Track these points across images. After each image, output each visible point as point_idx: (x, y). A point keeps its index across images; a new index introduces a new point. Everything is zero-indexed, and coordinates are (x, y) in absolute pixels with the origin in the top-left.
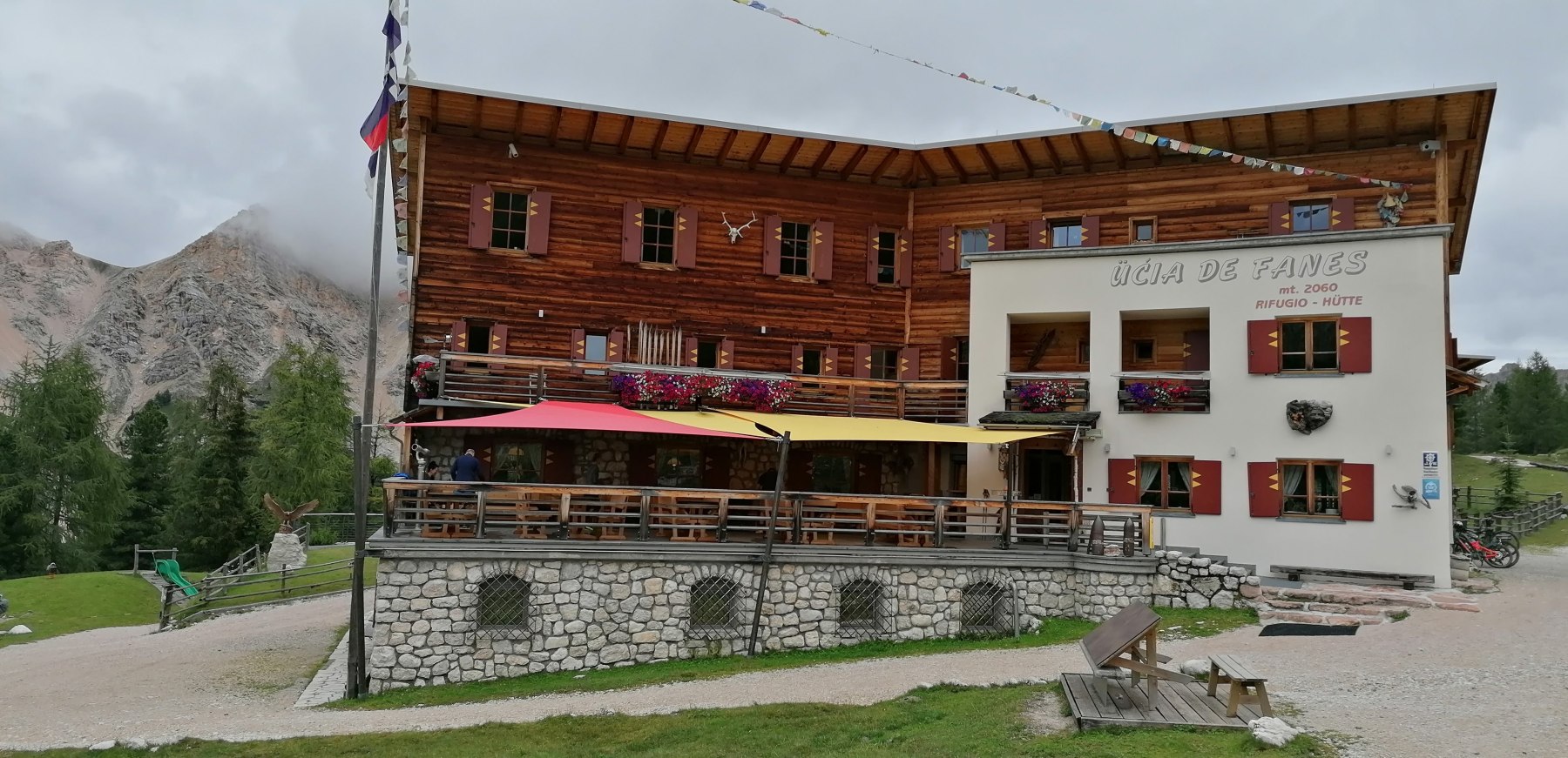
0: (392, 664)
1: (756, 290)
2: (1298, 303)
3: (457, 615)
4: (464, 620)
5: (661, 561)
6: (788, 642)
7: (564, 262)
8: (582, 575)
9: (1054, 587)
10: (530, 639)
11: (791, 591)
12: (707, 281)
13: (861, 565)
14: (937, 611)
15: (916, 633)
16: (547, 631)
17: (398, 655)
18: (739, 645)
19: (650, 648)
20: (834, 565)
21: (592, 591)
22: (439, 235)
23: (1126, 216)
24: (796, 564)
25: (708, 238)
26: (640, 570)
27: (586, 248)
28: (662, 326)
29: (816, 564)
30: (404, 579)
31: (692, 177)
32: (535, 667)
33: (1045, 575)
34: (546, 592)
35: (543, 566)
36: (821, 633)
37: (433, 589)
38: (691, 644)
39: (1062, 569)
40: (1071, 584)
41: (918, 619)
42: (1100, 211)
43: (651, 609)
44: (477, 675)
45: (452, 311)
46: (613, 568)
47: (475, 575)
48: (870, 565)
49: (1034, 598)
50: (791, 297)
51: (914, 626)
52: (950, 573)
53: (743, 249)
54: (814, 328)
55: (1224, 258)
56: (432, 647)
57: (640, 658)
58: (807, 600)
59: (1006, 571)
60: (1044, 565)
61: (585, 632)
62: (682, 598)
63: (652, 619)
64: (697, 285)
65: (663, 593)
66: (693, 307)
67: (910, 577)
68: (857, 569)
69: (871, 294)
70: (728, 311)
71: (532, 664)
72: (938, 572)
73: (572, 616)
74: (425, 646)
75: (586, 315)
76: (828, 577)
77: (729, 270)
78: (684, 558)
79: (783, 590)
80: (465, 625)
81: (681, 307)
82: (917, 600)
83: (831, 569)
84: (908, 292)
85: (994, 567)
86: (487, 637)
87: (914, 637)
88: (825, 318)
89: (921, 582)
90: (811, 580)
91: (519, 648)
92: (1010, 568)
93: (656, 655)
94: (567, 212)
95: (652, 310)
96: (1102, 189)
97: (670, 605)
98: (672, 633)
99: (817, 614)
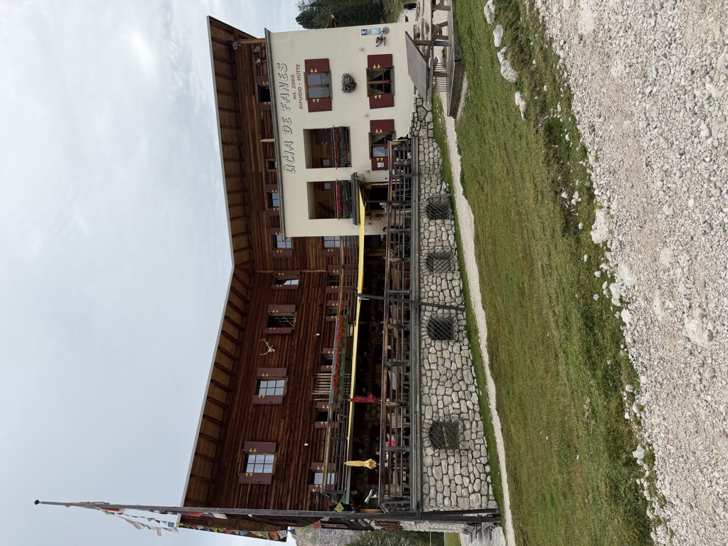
0: (479, 495)
1: (299, 339)
2: (300, 91)
3: (451, 460)
4: (454, 456)
5: (420, 355)
6: (458, 294)
7: (281, 434)
8: (428, 394)
9: (428, 182)
10: (463, 421)
11: (433, 294)
12: (294, 362)
13: (419, 263)
14: (440, 230)
15: (451, 239)
16: (458, 411)
17: (474, 492)
18: (460, 316)
19: (464, 359)
20: (419, 275)
21: (436, 388)
22: (264, 500)
23: (266, 172)
24: (420, 292)
25: (273, 363)
26: (425, 365)
27: (274, 423)
28: (314, 383)
29: (420, 283)
30: (433, 491)
31: (242, 372)
32: (478, 417)
33: (422, 186)
34: (438, 413)
35: (424, 415)
36: (453, 279)
37: (437, 473)
38: (461, 339)
39: (419, 180)
40: (426, 176)
41: (444, 237)
42: (264, 184)
43: (445, 359)
44: (483, 448)
45: (304, 492)
46: (424, 379)
47: (430, 451)
48: (419, 259)
49: (433, 190)
50: (303, 323)
51: (448, 239)
52: (422, 225)
53: (279, 345)
54: (318, 312)
55: (281, 124)
56: (469, 474)
57: (470, 364)
58: (437, 286)
59: (421, 202)
60: (417, 187)
61: (458, 392)
62: (438, 344)
63: (449, 358)
64: (295, 367)
65: (436, 353)
66: (306, 368)
67: (425, 242)
68: (421, 264)
69: (303, 287)
70: (308, 351)
71: (476, 419)
72: (422, 230)
73: (450, 398)
74: (469, 477)
75: (308, 422)
76: (426, 277)
77: (288, 353)
78: (418, 343)
79: (433, 297)
80: (457, 455)
81: (306, 374)
82: (435, 238)
83: (422, 276)
84: (303, 271)
85: (419, 207)
86: (462, 443)
87: (453, 239)
88: (313, 307)
89: (427, 237)
90: (427, 285)
91: (468, 426)
92: (419, 200)
93: (468, 356)
94: (256, 433)
95: (307, 388)
96: (255, 184)
97: (442, 350)
98: (456, 349)
99: (444, 282)
